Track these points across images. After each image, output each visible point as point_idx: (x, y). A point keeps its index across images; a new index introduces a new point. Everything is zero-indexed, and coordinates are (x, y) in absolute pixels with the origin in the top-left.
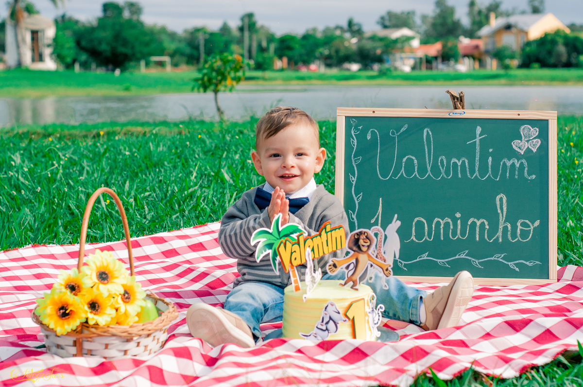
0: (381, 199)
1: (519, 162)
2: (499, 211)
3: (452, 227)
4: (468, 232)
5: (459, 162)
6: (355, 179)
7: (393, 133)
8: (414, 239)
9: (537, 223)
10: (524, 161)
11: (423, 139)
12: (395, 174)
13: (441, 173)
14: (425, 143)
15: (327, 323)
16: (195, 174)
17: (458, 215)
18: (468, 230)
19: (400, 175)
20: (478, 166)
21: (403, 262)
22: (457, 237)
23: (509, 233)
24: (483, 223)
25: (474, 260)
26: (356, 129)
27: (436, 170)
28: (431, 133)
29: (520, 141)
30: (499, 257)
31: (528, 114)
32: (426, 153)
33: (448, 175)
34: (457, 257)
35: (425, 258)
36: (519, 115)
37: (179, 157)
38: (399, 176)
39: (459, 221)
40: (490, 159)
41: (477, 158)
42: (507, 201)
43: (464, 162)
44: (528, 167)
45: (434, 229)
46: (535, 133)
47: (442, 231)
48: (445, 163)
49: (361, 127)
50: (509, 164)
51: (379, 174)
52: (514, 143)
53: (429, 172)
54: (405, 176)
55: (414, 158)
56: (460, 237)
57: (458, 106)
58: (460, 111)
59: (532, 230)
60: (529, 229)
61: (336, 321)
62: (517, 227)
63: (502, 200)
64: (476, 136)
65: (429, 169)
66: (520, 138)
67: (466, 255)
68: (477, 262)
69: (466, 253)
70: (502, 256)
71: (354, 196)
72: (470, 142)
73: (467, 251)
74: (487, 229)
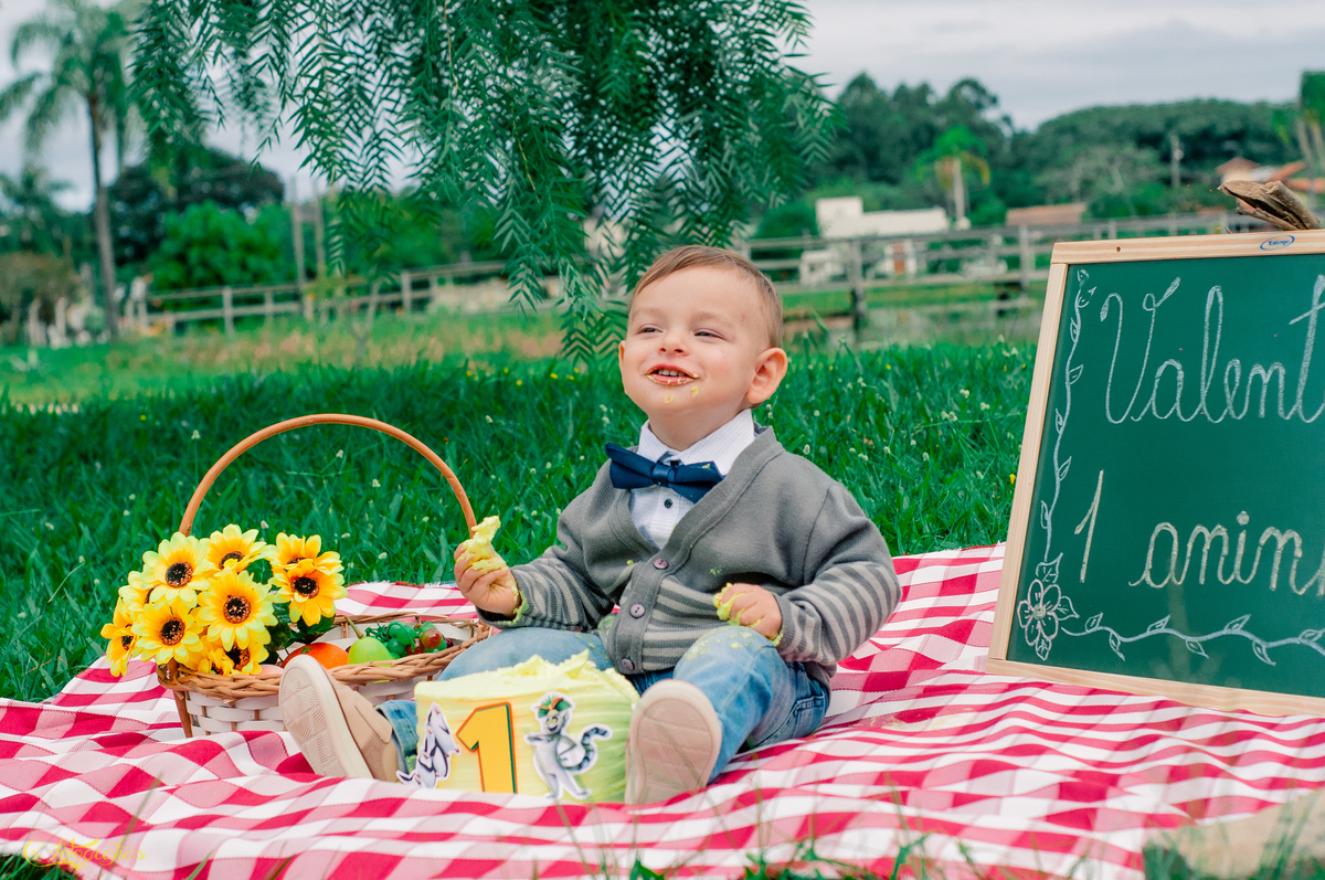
0: (1102, 473)
3: (1225, 551)
4: (1256, 564)
5: (1267, 372)
6: (1062, 423)
7: (1149, 304)
8: (1149, 580)
11: (1204, 316)
12: (1137, 409)
13: (1225, 406)
14: (1207, 326)
15: (433, 754)
17: (1243, 519)
19: (1146, 410)
20: (1303, 384)
21: (1119, 638)
22: (1232, 577)
24: (1293, 539)
26: (1085, 295)
27: (1216, 401)
28: (1221, 300)
30: (1311, 638)
32: (1205, 351)
33: (1238, 410)
34: (1225, 631)
35: (1163, 630)
38: (1143, 413)
39: (1242, 536)
41: (1305, 364)
43: (1275, 375)
45: (1189, 554)
47: (1204, 560)
48: (1237, 379)
49: (1092, 291)
51: (1107, 408)
53: (1202, 404)
54: (1155, 413)
55: (1178, 366)
56: (1239, 579)
61: (446, 751)
64: (1311, 303)
65: (1204, 392)
67: (1243, 629)
68: (1264, 647)
69: (1244, 623)
70: (1320, 636)
71: (1056, 464)
72: (1297, 320)
73: (1247, 618)
74: (1297, 558)
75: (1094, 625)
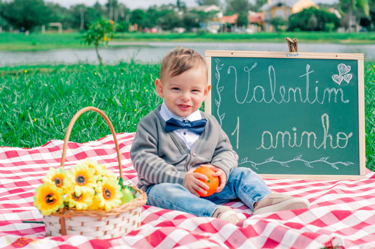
0: (238, 117)
1: (337, 91)
2: (324, 126)
3: (290, 138)
4: (302, 141)
5: (294, 90)
6: (219, 103)
7: (246, 69)
8: (263, 147)
9: (351, 135)
10: (341, 90)
11: (268, 74)
12: (248, 99)
13: (282, 99)
14: (270, 77)
16: (94, 100)
17: (294, 129)
18: (302, 140)
19: (252, 100)
20: (308, 93)
21: (255, 164)
22: (294, 145)
23: (331, 142)
24: (313, 134)
25: (306, 162)
26: (219, 66)
27: (278, 96)
28: (274, 70)
29: (337, 75)
30: (324, 160)
31: (343, 56)
32: (271, 84)
33: (287, 100)
34: (294, 160)
35: (272, 161)
36: (337, 56)
37: (82, 88)
38: (251, 101)
39: (295, 134)
40: (317, 88)
41: (308, 88)
42: (329, 119)
43: (298, 90)
44: (344, 94)
45: (277, 140)
46: (348, 69)
47: (283, 141)
48: (284, 91)
49: (223, 65)
50: (330, 92)
51: (236, 99)
52: (333, 77)
53: (273, 98)
54: (255, 100)
55: (262, 88)
56: (296, 145)
57: (293, 49)
58: (294, 53)
59: (347, 140)
60: (345, 139)
62: (337, 137)
63: (325, 118)
64: (306, 72)
65: (273, 95)
66: (338, 73)
67: (300, 159)
68: (308, 163)
69: (300, 157)
70: (327, 159)
71: (219, 115)
72: (302, 76)
73: (301, 156)
74: (315, 139)
75: (245, 161)
